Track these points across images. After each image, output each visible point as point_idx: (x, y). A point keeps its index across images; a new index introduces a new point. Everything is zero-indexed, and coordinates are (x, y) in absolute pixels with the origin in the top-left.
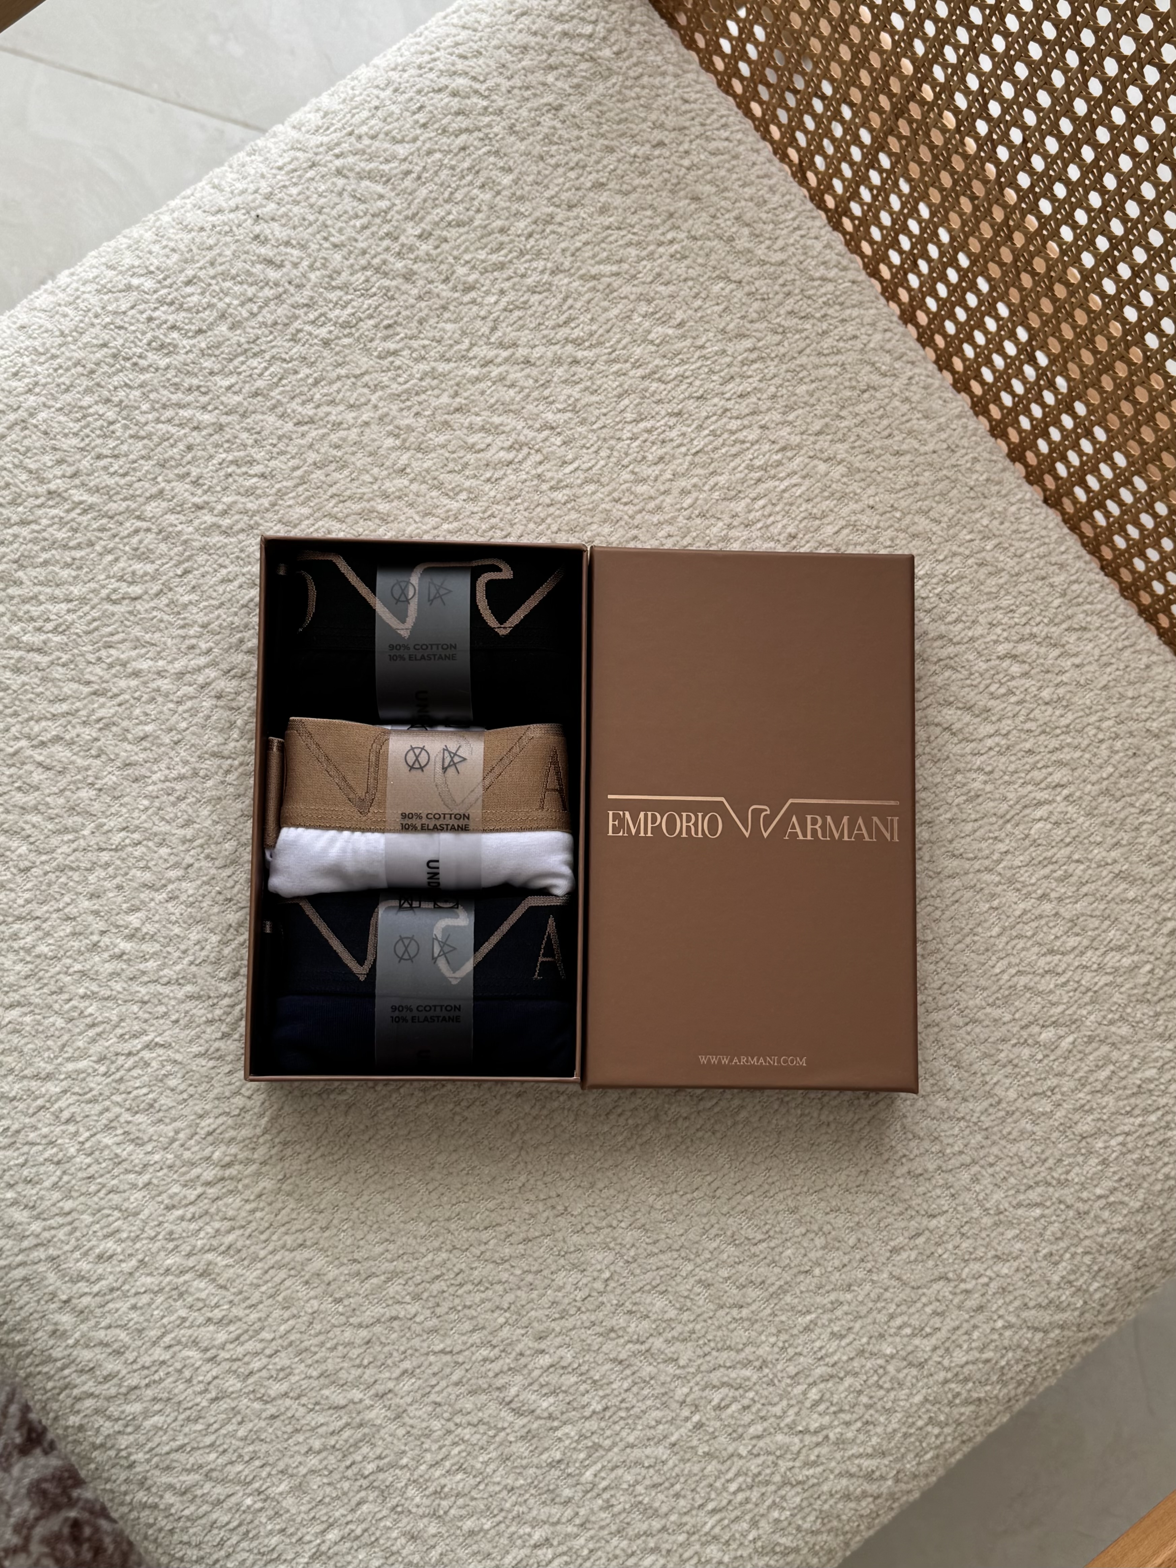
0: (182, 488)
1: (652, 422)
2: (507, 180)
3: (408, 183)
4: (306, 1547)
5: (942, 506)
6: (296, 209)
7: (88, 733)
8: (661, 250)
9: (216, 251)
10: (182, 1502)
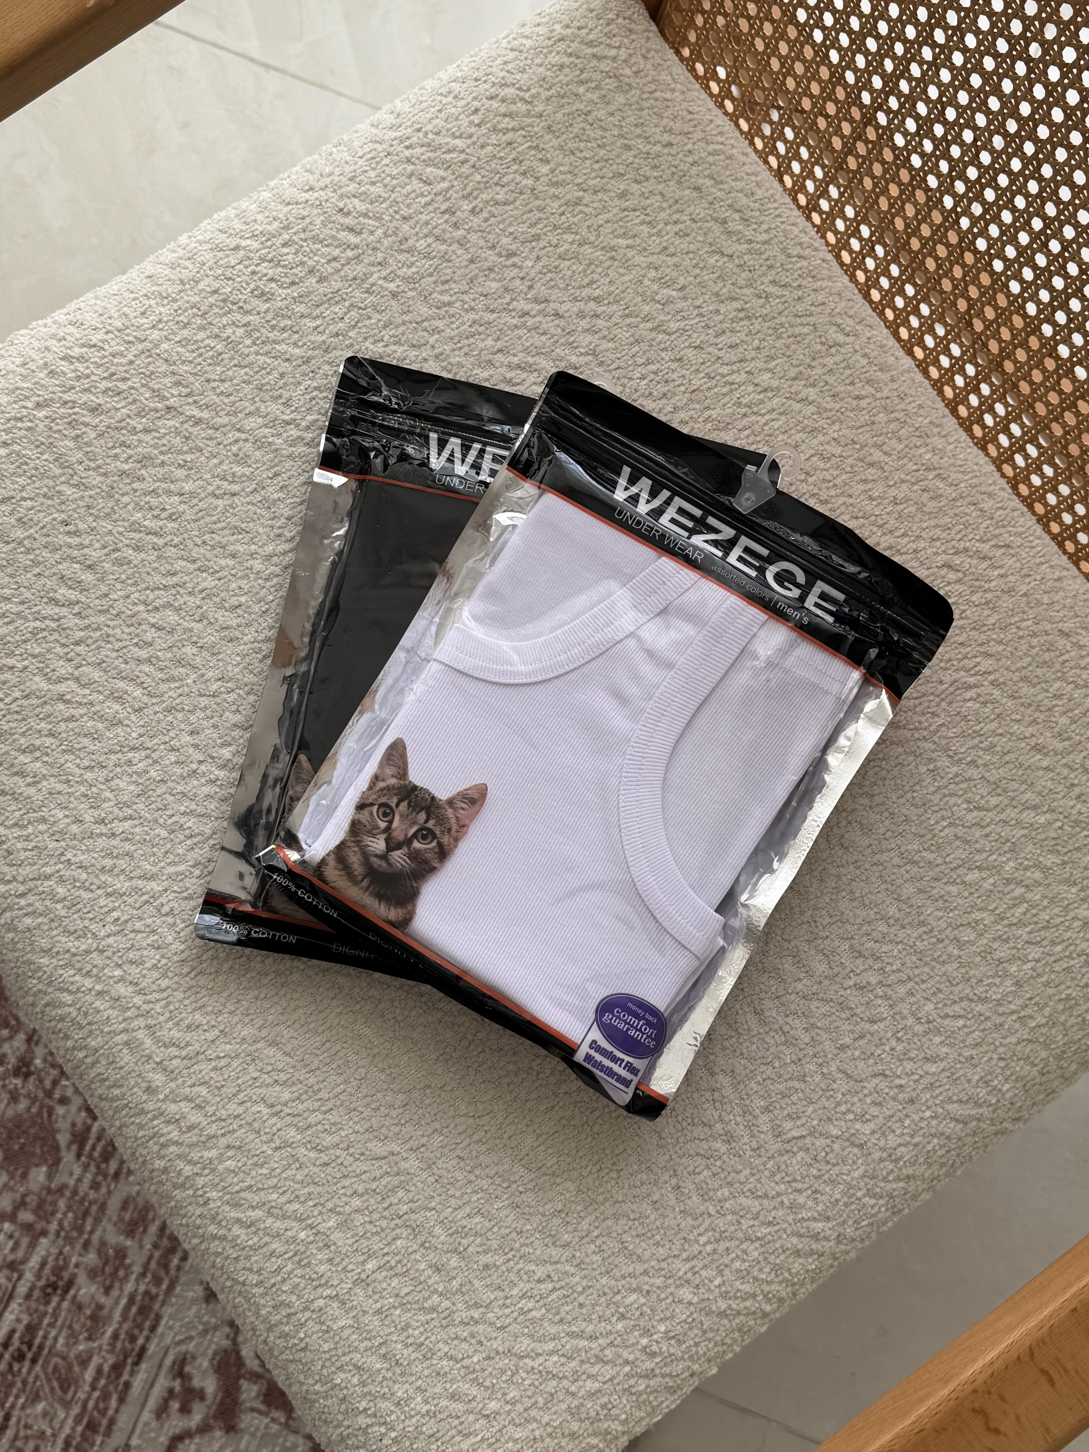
0: (274, 409)
1: (658, 365)
2: (545, 169)
3: (465, 169)
4: (350, 1275)
5: (893, 441)
6: (372, 189)
7: (192, 601)
8: (668, 228)
9: (308, 220)
10: (247, 1234)
